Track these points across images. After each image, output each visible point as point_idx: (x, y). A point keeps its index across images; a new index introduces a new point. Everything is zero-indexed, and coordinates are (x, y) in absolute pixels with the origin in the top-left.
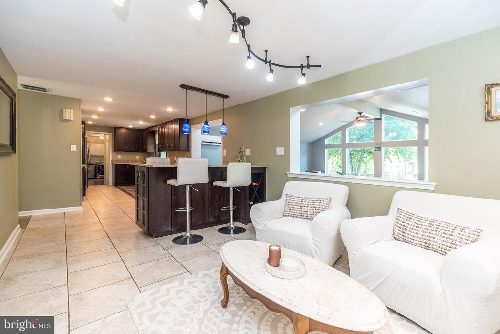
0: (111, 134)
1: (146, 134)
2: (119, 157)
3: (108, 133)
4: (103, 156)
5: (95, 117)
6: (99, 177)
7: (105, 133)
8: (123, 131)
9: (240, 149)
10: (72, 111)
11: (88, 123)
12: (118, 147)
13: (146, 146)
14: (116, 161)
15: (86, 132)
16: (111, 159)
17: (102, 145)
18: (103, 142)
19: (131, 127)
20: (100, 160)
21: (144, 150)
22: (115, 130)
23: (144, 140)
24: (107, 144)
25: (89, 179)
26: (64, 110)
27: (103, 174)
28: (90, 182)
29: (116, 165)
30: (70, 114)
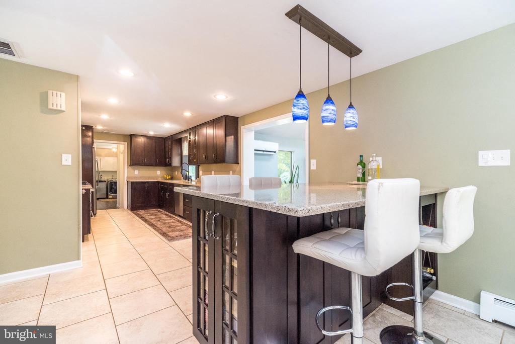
0: (126, 143)
1: (170, 143)
2: (136, 172)
3: (123, 143)
4: (116, 172)
5: (105, 117)
6: (111, 197)
7: (119, 142)
8: (141, 140)
9: (361, 156)
10: (63, 94)
11: (96, 128)
12: (135, 161)
13: (170, 158)
14: (132, 178)
15: (95, 141)
16: (126, 176)
17: (115, 159)
18: (116, 155)
19: (151, 133)
20: (113, 176)
21: (167, 163)
22: (131, 137)
23: (167, 150)
24: (121, 157)
25: (98, 199)
26: (50, 92)
27: (116, 193)
28: (100, 203)
29: (132, 183)
30: (59, 100)
